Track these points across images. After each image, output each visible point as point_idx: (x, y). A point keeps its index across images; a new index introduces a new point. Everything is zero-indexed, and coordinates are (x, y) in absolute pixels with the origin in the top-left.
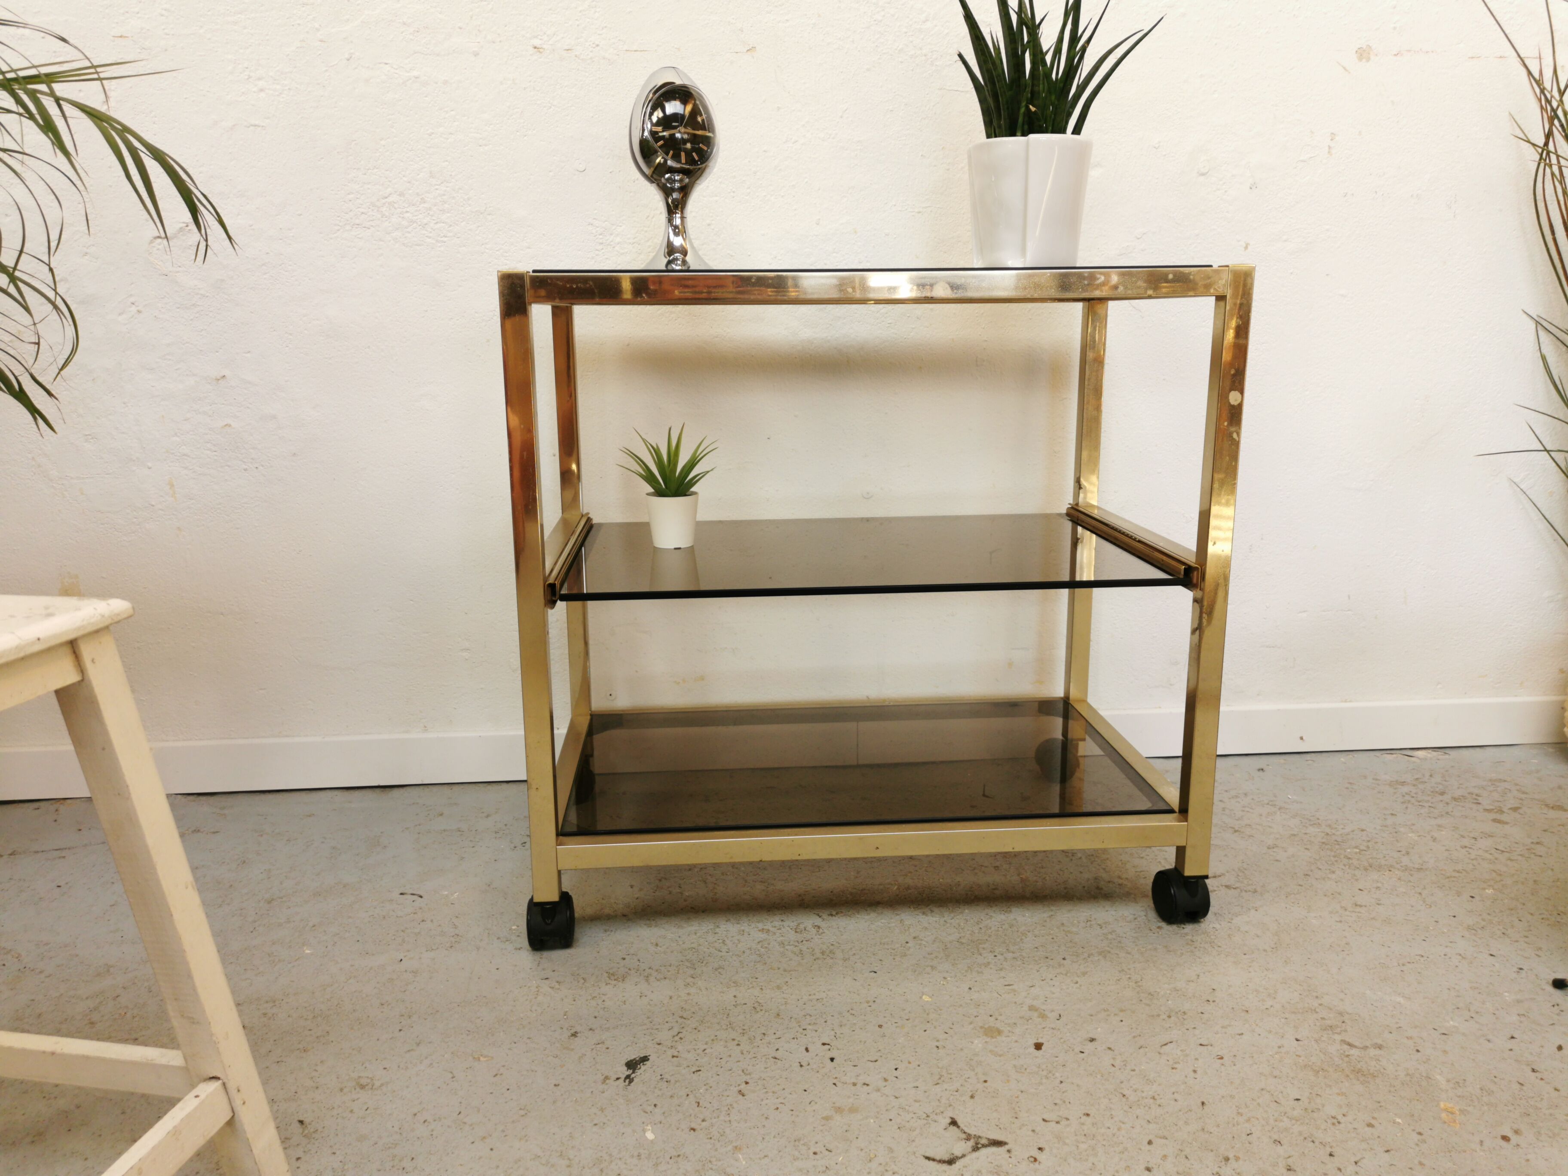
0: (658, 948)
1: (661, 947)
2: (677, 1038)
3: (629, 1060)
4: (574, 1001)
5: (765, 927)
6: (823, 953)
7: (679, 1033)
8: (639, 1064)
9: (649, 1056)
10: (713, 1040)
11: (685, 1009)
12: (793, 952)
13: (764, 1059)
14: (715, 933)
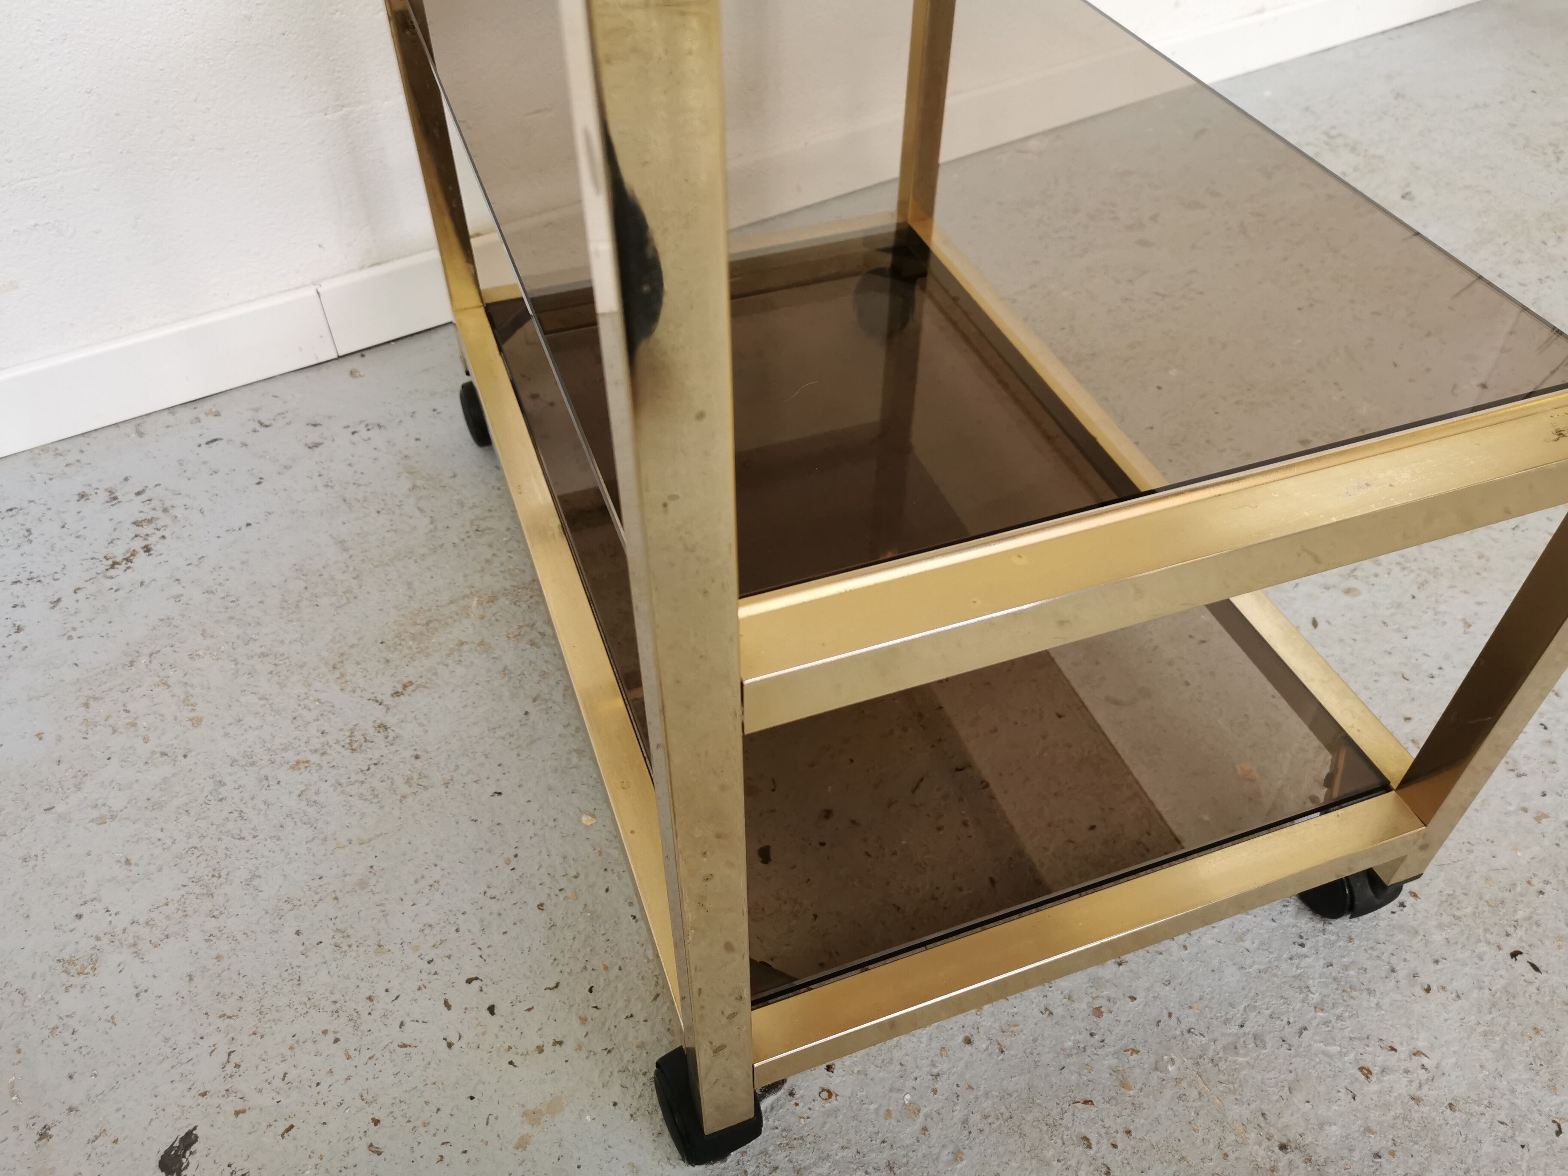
0: (133, 867)
1: (137, 865)
2: (230, 1068)
3: (162, 1153)
4: (19, 1052)
5: (299, 757)
6: (408, 781)
7: (230, 1054)
8: (184, 1156)
9: (195, 1128)
10: (291, 1048)
11: (224, 996)
12: (361, 796)
13: (387, 1055)
14: (221, 800)
